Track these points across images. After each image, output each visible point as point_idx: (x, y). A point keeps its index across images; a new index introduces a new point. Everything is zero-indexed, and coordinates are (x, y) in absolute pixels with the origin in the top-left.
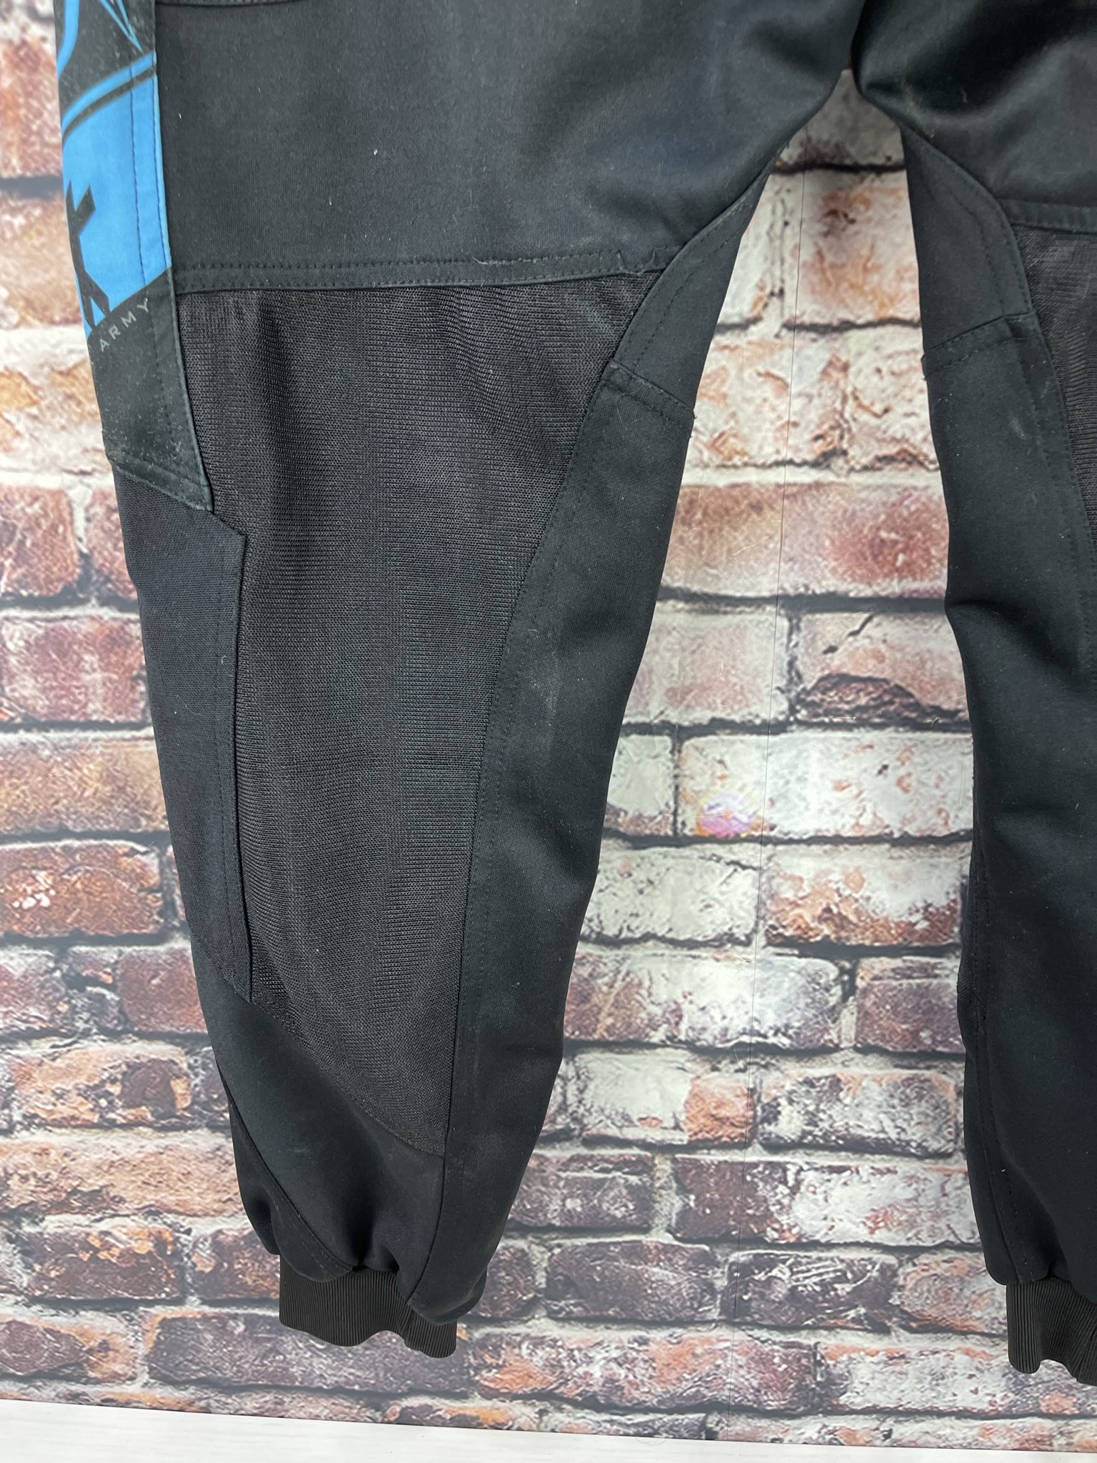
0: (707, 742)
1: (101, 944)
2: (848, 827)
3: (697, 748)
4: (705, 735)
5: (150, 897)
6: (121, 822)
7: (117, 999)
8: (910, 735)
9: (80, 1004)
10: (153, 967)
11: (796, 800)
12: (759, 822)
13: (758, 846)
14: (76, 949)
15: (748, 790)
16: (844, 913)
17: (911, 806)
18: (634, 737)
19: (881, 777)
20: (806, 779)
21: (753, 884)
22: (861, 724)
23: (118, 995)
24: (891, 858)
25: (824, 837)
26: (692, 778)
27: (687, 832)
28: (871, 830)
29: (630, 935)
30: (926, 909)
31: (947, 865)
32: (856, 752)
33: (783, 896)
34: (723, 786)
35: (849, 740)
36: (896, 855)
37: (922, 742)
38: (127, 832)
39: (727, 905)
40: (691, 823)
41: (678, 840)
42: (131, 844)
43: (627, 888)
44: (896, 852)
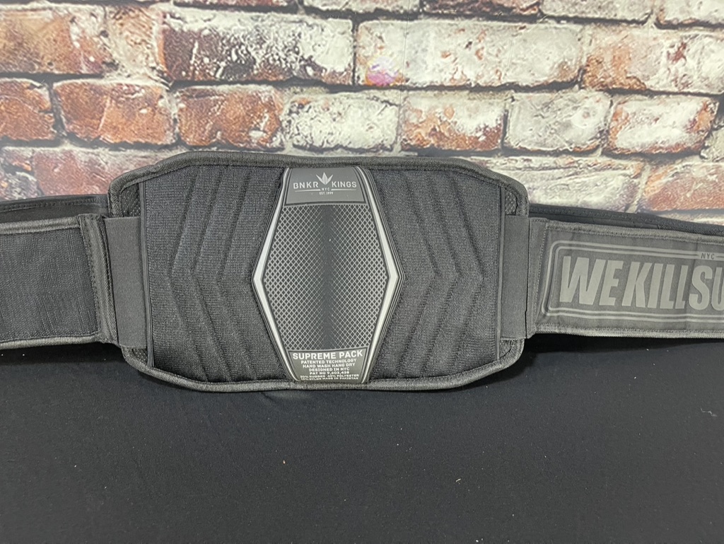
0: (372, 24)
1: (21, 146)
2: (448, 80)
3: (367, 28)
4: (372, 20)
5: (46, 116)
6: (23, 66)
7: (35, 180)
8: (485, 23)
9: (14, 182)
10: (54, 161)
11: (421, 64)
12: (400, 76)
13: (399, 92)
14: (7, 148)
15: (395, 56)
16: (442, 131)
17: (482, 68)
18: (330, 19)
19: (467, 49)
20: (427, 50)
21: (396, 114)
22: (460, 15)
23: (36, 178)
24: (469, 99)
25: (435, 86)
26: (364, 48)
27: (360, 82)
28: (460, 82)
29: (328, 146)
30: (485, 129)
31: (498, 103)
32: (455, 33)
33: (411, 122)
34: (381, 54)
35: (452, 25)
36: (471, 97)
37: (492, 28)
38: (27, 73)
39: (381, 127)
40: (363, 77)
41: (355, 88)
42: (31, 81)
43: (326, 117)
44: (473, 95)
